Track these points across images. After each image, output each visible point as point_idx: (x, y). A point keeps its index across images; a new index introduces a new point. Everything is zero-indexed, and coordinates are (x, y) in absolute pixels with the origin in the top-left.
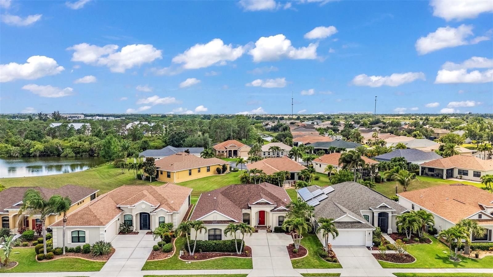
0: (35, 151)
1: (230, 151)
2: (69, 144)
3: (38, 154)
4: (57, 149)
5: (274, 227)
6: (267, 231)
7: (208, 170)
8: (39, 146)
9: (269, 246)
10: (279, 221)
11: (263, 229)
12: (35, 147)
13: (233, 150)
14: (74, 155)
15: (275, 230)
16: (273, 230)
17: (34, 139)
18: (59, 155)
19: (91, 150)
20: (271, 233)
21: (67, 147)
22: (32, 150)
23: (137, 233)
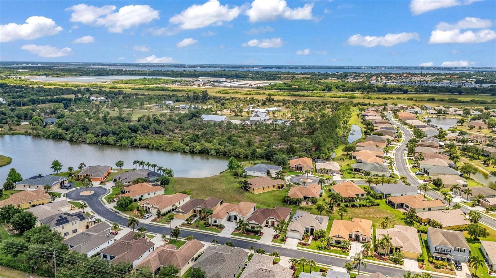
0: (196, 150)
1: (297, 167)
2: (212, 147)
3: (198, 152)
4: (207, 150)
7: (274, 187)
8: (198, 147)
9: (270, 233)
12: (197, 148)
13: (299, 166)
14: (216, 154)
16: (274, 228)
17: (195, 141)
18: (208, 153)
19: (225, 152)
21: (212, 149)
22: (195, 150)
23: (232, 221)
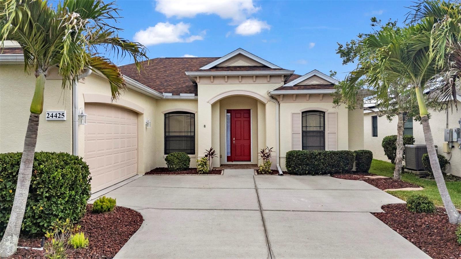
5: (284, 155)
6: (257, 171)
9: (261, 210)
10: (305, 134)
11: (242, 168)
15: (288, 165)
16: (282, 167)
20: (276, 177)
